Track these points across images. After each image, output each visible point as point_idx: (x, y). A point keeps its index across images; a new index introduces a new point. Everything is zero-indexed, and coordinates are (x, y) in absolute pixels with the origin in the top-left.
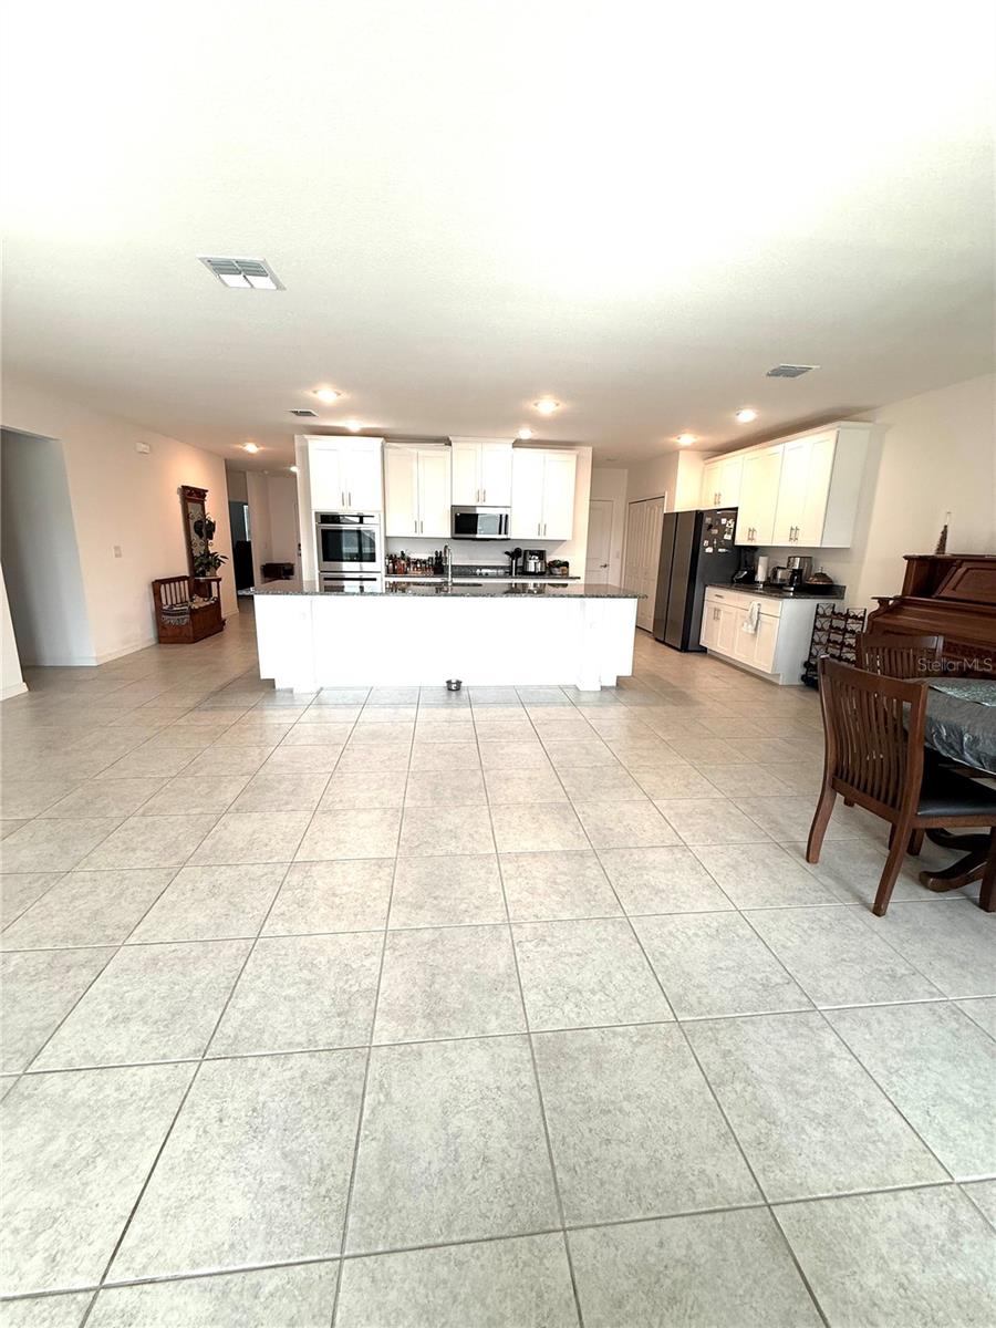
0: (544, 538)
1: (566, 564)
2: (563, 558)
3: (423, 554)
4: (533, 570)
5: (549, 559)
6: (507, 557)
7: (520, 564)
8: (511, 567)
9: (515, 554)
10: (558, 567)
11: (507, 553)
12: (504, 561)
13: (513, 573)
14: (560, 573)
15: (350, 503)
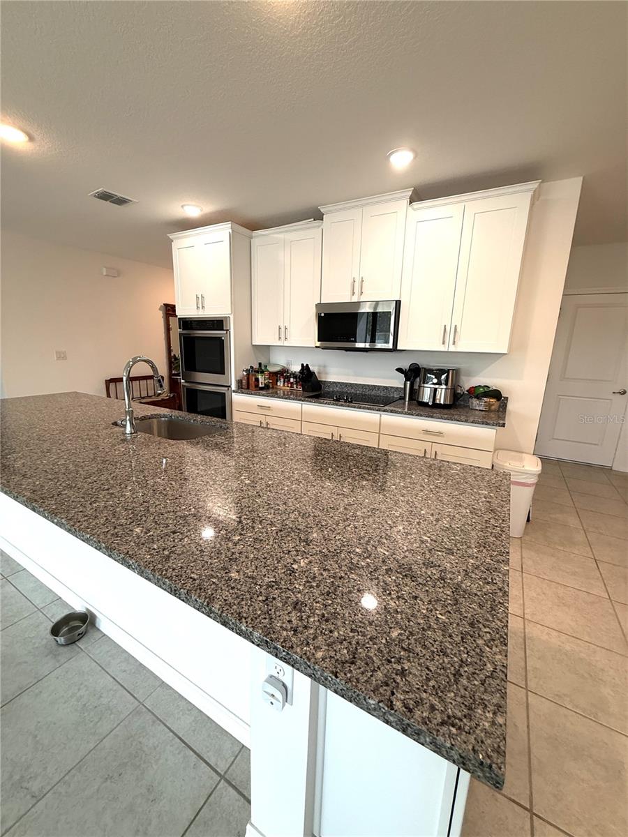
0: (452, 349)
6: (399, 374)
8: (404, 390)
9: (411, 372)
10: (480, 397)
11: (399, 370)
13: (407, 400)
14: (481, 408)
15: (203, 307)
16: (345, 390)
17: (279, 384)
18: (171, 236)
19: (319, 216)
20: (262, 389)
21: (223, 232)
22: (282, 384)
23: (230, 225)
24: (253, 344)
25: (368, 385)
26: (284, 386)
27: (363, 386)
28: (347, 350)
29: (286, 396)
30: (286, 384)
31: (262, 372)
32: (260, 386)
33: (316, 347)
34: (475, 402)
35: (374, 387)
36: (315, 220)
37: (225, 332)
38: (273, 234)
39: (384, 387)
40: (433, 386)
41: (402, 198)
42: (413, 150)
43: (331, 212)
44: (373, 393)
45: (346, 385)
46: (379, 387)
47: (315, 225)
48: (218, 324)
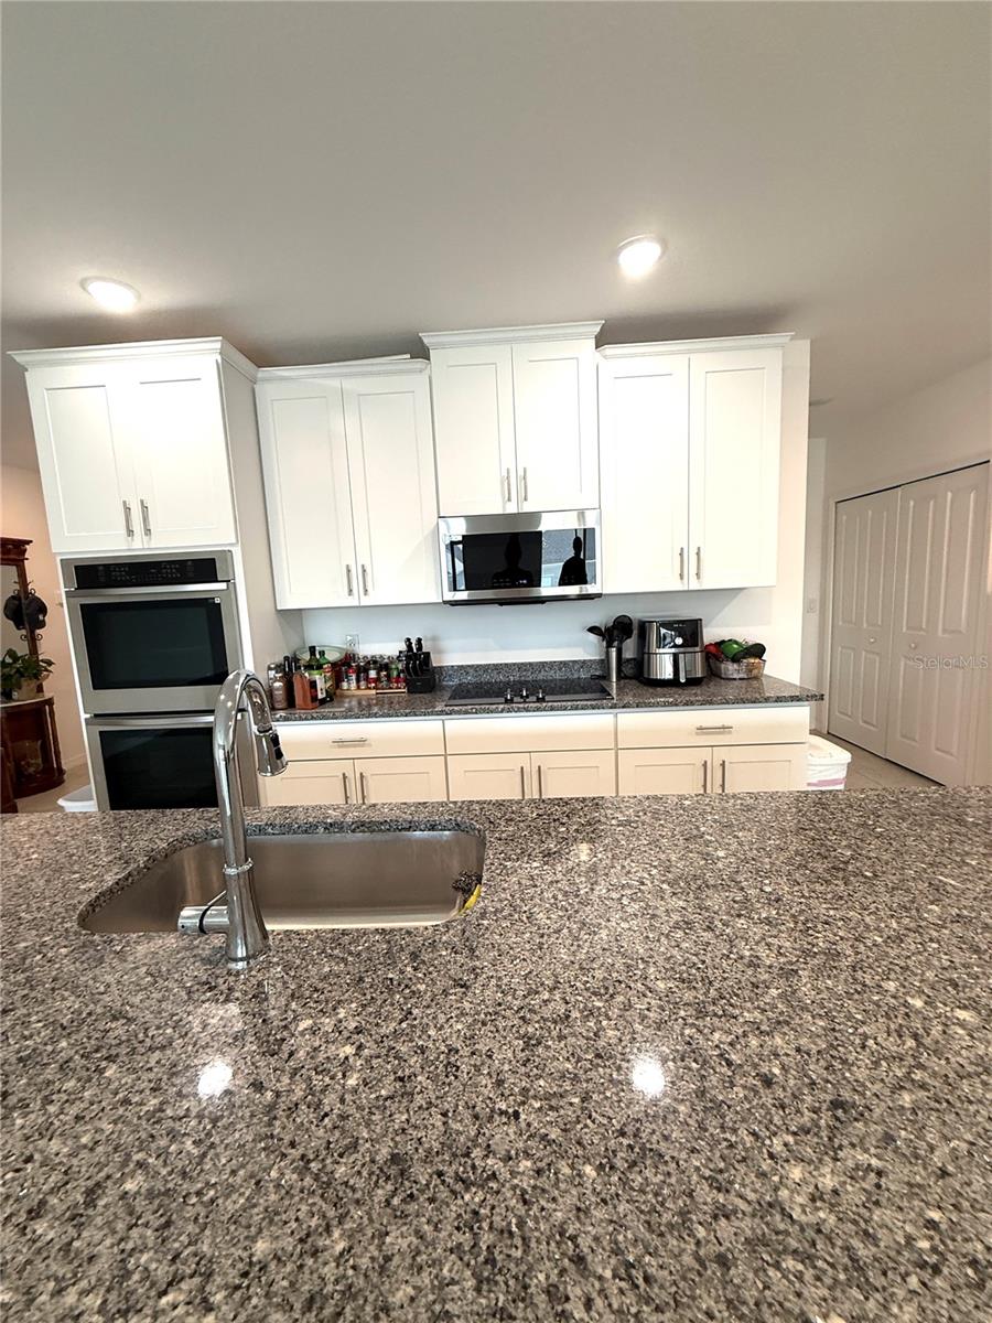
0: (694, 586)
1: (758, 651)
2: (746, 634)
3: (385, 645)
4: (668, 673)
5: (711, 634)
6: (593, 637)
7: (629, 654)
8: (605, 663)
9: (615, 631)
10: (736, 659)
11: (593, 630)
12: (586, 649)
13: (614, 680)
14: (741, 676)
15: (148, 531)
16: (486, 678)
17: (345, 685)
18: (21, 357)
19: (420, 352)
20: (323, 702)
21: (201, 358)
22: (353, 685)
23: (218, 345)
24: (279, 608)
25: (530, 664)
26: (358, 688)
27: (521, 667)
28: (501, 604)
29: (365, 711)
30: (363, 683)
31: (320, 667)
32: (320, 696)
33: (445, 602)
34: (730, 668)
35: (543, 664)
36: (412, 358)
37: (223, 586)
38: (314, 377)
39: (561, 662)
40: (673, 650)
41: (579, 336)
42: (664, 243)
43: (442, 346)
44: (540, 677)
45: (486, 668)
46: (551, 665)
47: (410, 366)
48: (204, 568)
